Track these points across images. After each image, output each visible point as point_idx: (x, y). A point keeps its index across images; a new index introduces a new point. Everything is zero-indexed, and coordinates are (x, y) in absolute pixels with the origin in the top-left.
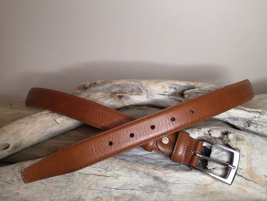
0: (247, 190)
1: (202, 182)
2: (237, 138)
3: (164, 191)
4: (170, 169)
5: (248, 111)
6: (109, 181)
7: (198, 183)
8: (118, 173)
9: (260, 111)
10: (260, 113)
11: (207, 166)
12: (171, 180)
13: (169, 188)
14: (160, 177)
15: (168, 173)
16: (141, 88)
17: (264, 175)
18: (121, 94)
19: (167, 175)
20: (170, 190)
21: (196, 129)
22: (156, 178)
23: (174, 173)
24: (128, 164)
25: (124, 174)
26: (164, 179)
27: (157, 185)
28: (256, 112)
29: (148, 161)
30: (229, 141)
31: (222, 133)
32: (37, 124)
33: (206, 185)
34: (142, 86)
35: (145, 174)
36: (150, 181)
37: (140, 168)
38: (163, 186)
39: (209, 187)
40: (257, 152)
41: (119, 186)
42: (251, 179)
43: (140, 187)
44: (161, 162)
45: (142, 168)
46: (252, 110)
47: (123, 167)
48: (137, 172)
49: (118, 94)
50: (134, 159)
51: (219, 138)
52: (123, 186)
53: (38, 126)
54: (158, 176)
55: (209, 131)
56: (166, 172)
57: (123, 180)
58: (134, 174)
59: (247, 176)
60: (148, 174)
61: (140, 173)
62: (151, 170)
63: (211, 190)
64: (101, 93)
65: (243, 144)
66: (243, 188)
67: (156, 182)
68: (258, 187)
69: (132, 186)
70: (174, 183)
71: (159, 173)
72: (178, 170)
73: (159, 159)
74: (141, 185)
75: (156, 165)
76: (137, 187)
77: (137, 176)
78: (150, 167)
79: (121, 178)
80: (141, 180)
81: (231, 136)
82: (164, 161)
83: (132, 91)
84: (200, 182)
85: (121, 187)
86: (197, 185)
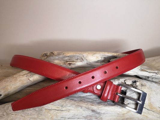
0: (148, 116)
1: (121, 112)
2: (142, 84)
3: (98, 118)
4: (102, 105)
5: (149, 72)
6: (64, 114)
7: (119, 113)
8: (69, 108)
9: (156, 72)
10: (156, 73)
11: (124, 103)
12: (102, 112)
13: (101, 116)
14: (96, 110)
15: (100, 107)
16: (83, 58)
17: (159, 107)
18: (70, 62)
19: (100, 109)
20: (102, 118)
21: (117, 80)
22: (93, 111)
23: (104, 107)
24: (75, 103)
25: (73, 109)
26: (98, 111)
27: (94, 115)
28: (154, 72)
29: (88, 100)
30: (137, 86)
31: (133, 82)
32: (18, 82)
33: (123, 114)
34: (84, 57)
35: (86, 108)
36: (89, 113)
37: (83, 105)
38: (97, 115)
39: (125, 115)
40: (154, 93)
41: (71, 116)
42: (151, 109)
43: (83, 117)
44: (96, 100)
45: (84, 105)
46: (151, 71)
47: (72, 104)
48: (82, 107)
49: (68, 63)
50: (79, 99)
51: (131, 85)
52: (73, 116)
53: (18, 83)
54: (94, 109)
55: (125, 81)
56: (99, 106)
57: (73, 113)
58: (79, 108)
59: (148, 108)
60: (88, 109)
61: (83, 108)
62: (90, 106)
63: (127, 117)
64: (57, 61)
65: (145, 88)
66: (146, 115)
67: (93, 113)
68: (155, 114)
69: (78, 116)
70: (104, 113)
71: (95, 108)
72: (106, 105)
73: (94, 98)
74: (84, 115)
75: (92, 102)
76: (81, 116)
77: (81, 110)
78: (89, 104)
79: (71, 111)
80: (84, 112)
81: (138, 84)
82: (97, 100)
83: (77, 59)
84: (120, 112)
85: (72, 117)
86: (118, 114)
